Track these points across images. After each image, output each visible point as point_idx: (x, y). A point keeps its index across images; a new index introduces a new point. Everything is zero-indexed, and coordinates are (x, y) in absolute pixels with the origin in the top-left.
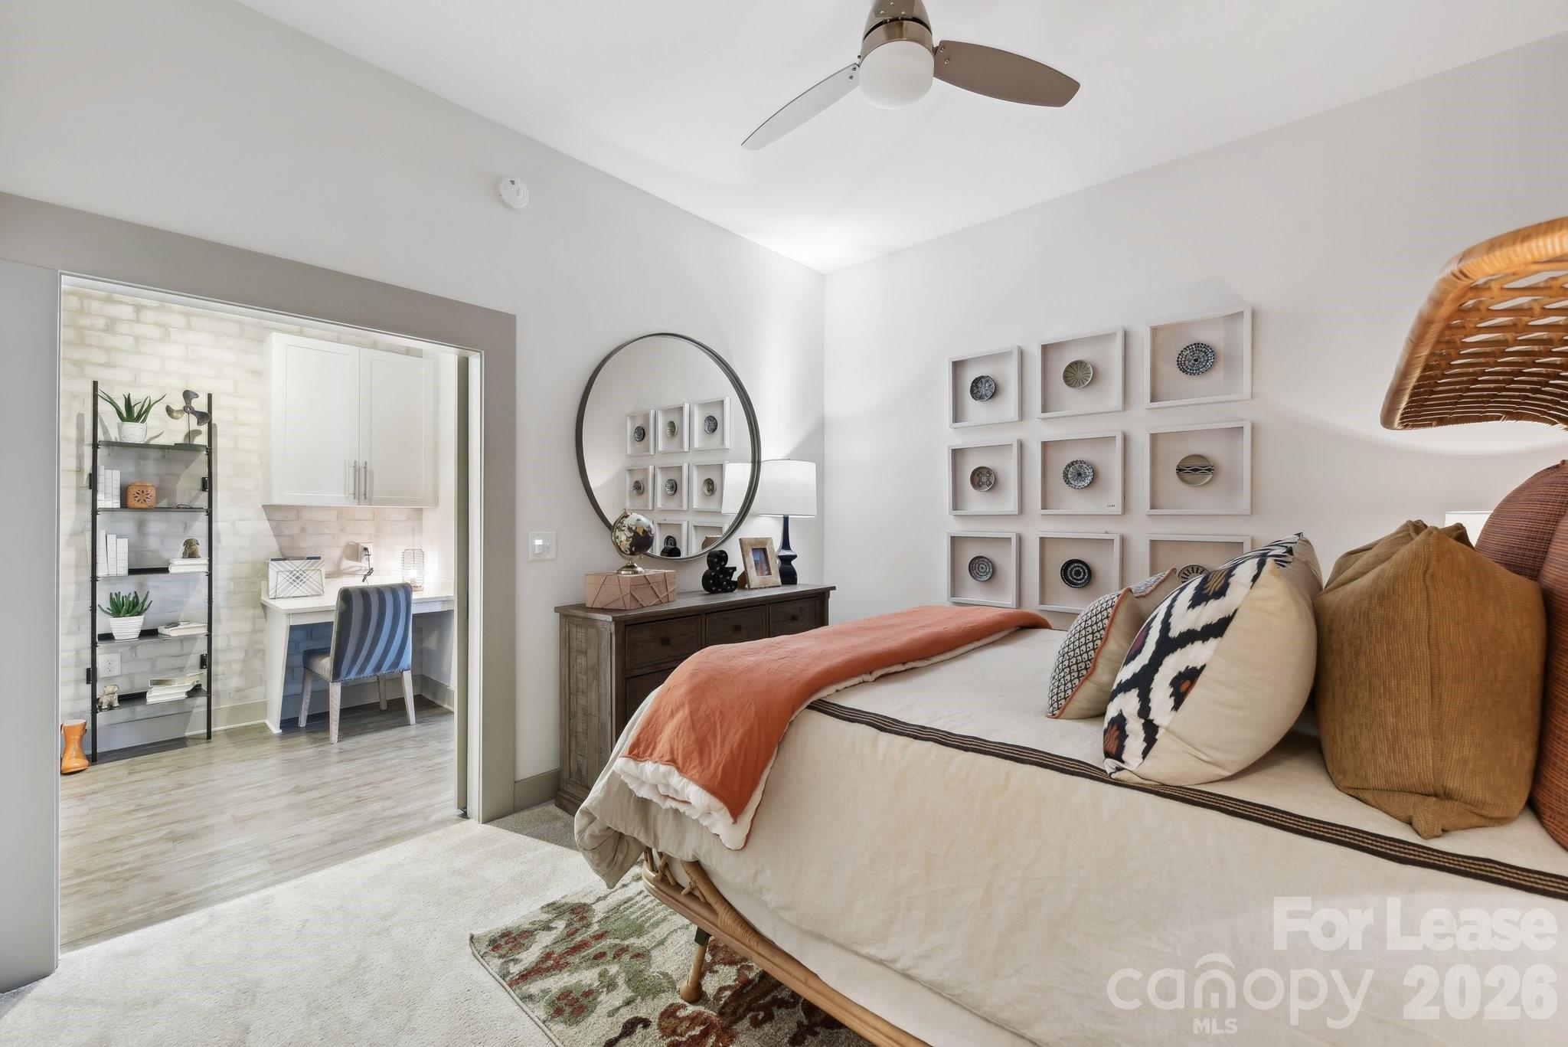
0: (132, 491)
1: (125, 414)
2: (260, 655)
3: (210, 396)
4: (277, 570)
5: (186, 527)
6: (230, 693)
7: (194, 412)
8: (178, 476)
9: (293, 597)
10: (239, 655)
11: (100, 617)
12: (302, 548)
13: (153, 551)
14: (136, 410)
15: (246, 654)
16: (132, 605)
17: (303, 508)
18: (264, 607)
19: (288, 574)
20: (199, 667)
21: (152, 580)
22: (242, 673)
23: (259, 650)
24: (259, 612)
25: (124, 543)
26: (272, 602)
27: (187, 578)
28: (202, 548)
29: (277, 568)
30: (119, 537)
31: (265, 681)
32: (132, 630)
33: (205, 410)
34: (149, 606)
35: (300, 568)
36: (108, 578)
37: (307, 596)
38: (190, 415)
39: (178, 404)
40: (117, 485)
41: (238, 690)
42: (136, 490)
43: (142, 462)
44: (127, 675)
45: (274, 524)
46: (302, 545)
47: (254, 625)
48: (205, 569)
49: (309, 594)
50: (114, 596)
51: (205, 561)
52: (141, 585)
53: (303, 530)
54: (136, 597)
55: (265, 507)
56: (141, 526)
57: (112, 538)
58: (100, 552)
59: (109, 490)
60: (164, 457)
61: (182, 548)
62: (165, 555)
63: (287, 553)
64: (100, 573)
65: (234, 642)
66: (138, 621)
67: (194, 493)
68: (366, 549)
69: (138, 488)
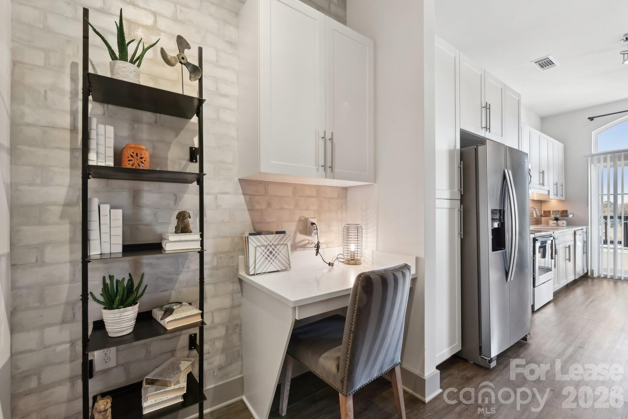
0: (128, 153)
1: (117, 54)
2: (238, 330)
3: (200, 50)
4: (255, 245)
5: (177, 199)
6: (214, 372)
7: (187, 64)
8: (169, 144)
9: (269, 272)
10: (221, 331)
11: (92, 305)
12: (268, 222)
13: (147, 225)
14: (131, 50)
15: (227, 330)
16: (126, 292)
17: (269, 183)
18: (241, 281)
19: (263, 248)
20: (187, 348)
21: (147, 259)
22: (224, 350)
23: (237, 325)
24: (237, 286)
25: (118, 214)
26: (251, 278)
27: (181, 256)
28: (194, 222)
29: (256, 244)
30: (112, 207)
31: (242, 356)
32: (125, 325)
33: (196, 64)
34: (144, 291)
35: (272, 242)
36: (102, 258)
37: (278, 271)
38: (183, 66)
39: (173, 51)
40: (111, 143)
41: (220, 368)
42: (130, 152)
43: (136, 126)
44: (122, 365)
45: (248, 197)
46: (268, 220)
47: (233, 300)
48: (198, 246)
49: (279, 269)
50: (108, 281)
51: (198, 237)
52: (137, 266)
53: (269, 205)
54: (131, 280)
55: (241, 180)
56: (136, 196)
57: (105, 208)
58: (93, 226)
59: (102, 149)
60: (156, 122)
61: (174, 222)
62: (159, 229)
63: (260, 228)
64: (94, 251)
65: (217, 320)
66: (132, 312)
67: (184, 162)
68: (313, 224)
69: (132, 150)
